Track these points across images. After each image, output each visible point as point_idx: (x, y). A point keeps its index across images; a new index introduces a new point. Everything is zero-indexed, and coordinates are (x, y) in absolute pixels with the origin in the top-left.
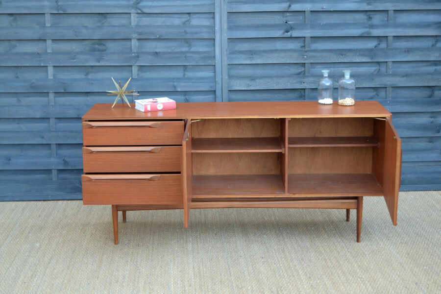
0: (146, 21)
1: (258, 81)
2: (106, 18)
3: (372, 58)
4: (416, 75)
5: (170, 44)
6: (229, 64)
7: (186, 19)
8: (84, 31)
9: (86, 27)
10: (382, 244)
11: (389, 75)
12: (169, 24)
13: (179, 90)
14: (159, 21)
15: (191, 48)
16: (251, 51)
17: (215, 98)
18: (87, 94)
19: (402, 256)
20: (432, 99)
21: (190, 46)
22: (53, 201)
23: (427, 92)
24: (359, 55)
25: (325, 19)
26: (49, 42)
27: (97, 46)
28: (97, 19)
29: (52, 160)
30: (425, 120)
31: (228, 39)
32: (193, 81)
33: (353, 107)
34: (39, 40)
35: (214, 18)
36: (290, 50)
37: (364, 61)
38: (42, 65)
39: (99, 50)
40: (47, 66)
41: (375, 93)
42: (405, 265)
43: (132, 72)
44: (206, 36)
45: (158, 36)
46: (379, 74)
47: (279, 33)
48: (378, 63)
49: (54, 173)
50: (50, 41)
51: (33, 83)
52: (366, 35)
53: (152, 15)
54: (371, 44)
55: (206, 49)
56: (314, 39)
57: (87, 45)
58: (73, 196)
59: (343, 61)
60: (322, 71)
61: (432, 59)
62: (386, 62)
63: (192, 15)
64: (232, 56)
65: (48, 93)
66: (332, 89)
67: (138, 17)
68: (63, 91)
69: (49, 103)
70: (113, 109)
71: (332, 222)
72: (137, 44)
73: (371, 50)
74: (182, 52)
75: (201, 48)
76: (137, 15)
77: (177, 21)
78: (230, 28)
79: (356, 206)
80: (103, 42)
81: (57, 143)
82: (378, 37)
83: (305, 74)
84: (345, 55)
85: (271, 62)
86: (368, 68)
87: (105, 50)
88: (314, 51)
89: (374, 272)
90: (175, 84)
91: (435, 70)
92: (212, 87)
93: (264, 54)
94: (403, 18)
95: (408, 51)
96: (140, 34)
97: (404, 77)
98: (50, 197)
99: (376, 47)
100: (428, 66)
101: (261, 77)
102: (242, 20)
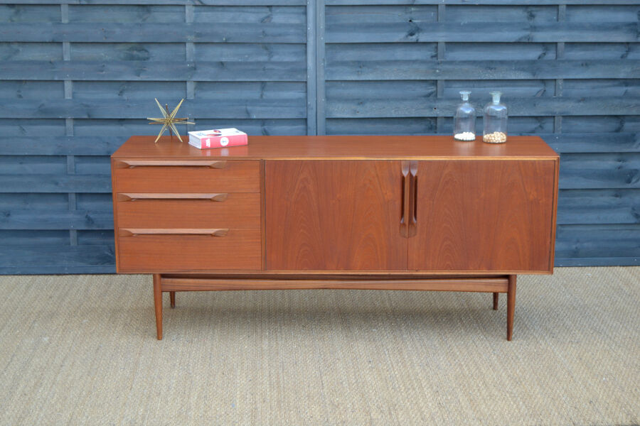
0: (206, 16)
1: (368, 105)
2: (149, 11)
3: (534, 75)
4: (598, 98)
5: (241, 50)
6: (327, 81)
7: (265, 15)
8: (118, 30)
9: (120, 25)
10: (543, 344)
11: (559, 99)
12: (241, 22)
13: (255, 117)
14: (226, 17)
15: (272, 56)
16: (359, 62)
17: (307, 130)
18: (121, 121)
19: (571, 362)
20: (620, 134)
21: (270, 54)
22: (71, 276)
23: (614, 124)
24: (515, 70)
25: (467, 17)
26: (66, 46)
27: (135, 53)
28: (136, 13)
29: (70, 216)
30: (609, 164)
31: (326, 44)
32: (276, 104)
33: (504, 145)
34: (53, 43)
35: (305, 13)
36: (415, 62)
37: (523, 78)
38: (56, 79)
39: (139, 59)
40: (63, 81)
41: (539, 124)
42: (575, 375)
43: (186, 89)
44: (294, 39)
45: (224, 39)
46: (544, 97)
47: (400, 37)
48: (543, 81)
49: (73, 235)
50: (68, 45)
51: (43, 105)
52: (527, 41)
53: (217, 9)
54: (533, 54)
55: (294, 59)
56: (451, 45)
57: (121, 52)
58: (100, 268)
59: (493, 78)
60: (461, 93)
61: (621, 76)
62: (555, 80)
63: (273, 9)
64: (330, 68)
65: (64, 119)
66: (474, 119)
67: (195, 12)
68: (86, 117)
69: (66, 134)
70: (156, 145)
71: (473, 311)
72: (194, 50)
73: (533, 62)
74: (258, 63)
75: (286, 56)
76: (194, 8)
77: (252, 17)
78: (329, 29)
79: (507, 288)
80: (145, 47)
81: (78, 192)
82: (543, 44)
83: (436, 95)
84: (495, 69)
85: (388, 79)
86: (528, 88)
87: (148, 58)
88: (451, 62)
89: (530, 385)
90: (249, 108)
91: (626, 92)
92: (301, 113)
93: (378, 67)
94: (580, 16)
95: (586, 64)
96: (199, 35)
97: (579, 101)
98: (66, 269)
99: (539, 58)
100: (614, 86)
101: (374, 100)
102: (346, 17)
